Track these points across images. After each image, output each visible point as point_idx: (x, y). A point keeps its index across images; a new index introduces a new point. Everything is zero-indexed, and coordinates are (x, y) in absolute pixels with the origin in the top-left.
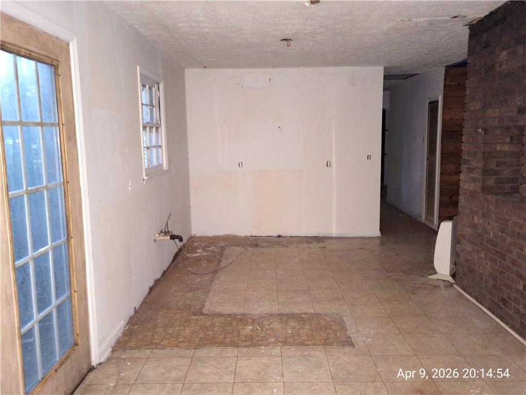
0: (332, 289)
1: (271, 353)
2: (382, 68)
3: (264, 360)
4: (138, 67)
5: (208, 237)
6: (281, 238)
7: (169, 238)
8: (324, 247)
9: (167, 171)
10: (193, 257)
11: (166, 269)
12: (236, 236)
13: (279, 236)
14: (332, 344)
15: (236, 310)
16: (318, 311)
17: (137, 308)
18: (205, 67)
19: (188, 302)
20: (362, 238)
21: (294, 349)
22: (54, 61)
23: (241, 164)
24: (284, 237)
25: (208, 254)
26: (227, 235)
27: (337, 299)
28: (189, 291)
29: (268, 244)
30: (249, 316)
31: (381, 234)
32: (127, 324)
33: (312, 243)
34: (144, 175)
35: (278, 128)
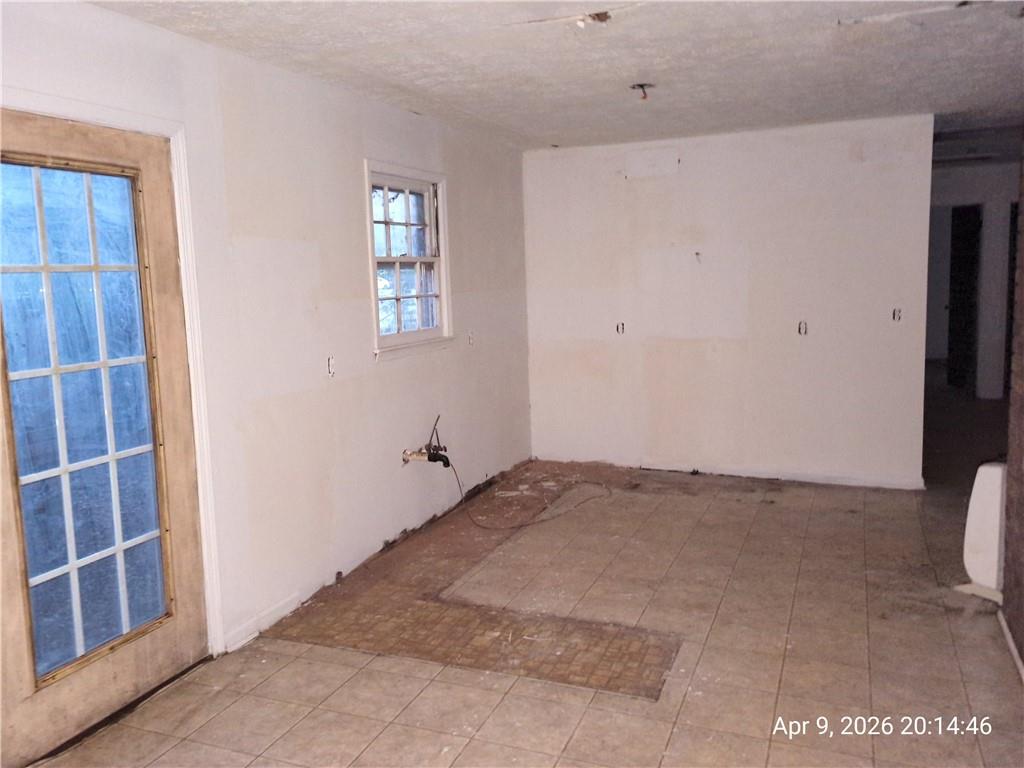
0: (710, 586)
1: (493, 684)
2: (929, 119)
3: (471, 695)
4: (365, 161)
5: (559, 465)
6: (696, 477)
7: (426, 458)
8: (772, 502)
9: (451, 339)
10: (502, 498)
11: (439, 515)
12: (611, 466)
13: (695, 473)
14: (617, 689)
15: (498, 600)
16: (644, 623)
17: (344, 574)
18: (556, 146)
19: (431, 576)
20: (877, 490)
21: (539, 685)
22: (126, 170)
23: (620, 326)
24: (705, 474)
25: (533, 494)
26: (595, 462)
27: (702, 607)
28: (447, 557)
29: (660, 486)
30: (511, 614)
31: (926, 484)
32: (311, 598)
33: (753, 491)
34: (376, 347)
35: (695, 256)
